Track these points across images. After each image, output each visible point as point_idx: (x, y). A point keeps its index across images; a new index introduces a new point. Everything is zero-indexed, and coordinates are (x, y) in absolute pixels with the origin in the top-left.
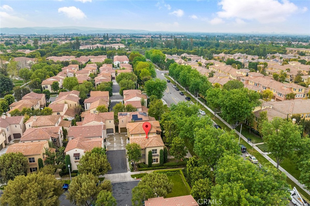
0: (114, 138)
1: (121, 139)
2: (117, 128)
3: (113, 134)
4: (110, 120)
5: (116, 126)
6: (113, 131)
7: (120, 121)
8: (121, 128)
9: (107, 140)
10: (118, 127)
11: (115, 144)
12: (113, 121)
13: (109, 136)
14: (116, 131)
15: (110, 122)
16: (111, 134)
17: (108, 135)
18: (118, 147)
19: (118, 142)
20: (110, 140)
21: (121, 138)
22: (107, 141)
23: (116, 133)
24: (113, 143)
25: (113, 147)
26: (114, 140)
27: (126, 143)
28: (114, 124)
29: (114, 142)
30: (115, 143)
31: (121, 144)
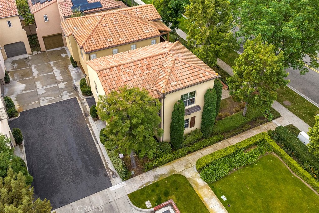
0: (33, 68)
1: (54, 68)
2: (33, 38)
3: (26, 56)
4: (9, 20)
5: (30, 33)
6: (25, 48)
7: (39, 19)
8: (44, 38)
9: (13, 77)
10: (35, 35)
11: (41, 87)
12: (17, 22)
13: (16, 65)
14: (31, 47)
15: (10, 25)
16: (21, 57)
17: (13, 62)
18: (49, 93)
19: (48, 77)
20: (23, 76)
21: (52, 63)
22: (14, 80)
23: (35, 53)
24: (31, 85)
25: (36, 96)
26: (32, 73)
27: (70, 76)
28: (23, 28)
29: (34, 80)
30: (38, 84)
31: (57, 82)
